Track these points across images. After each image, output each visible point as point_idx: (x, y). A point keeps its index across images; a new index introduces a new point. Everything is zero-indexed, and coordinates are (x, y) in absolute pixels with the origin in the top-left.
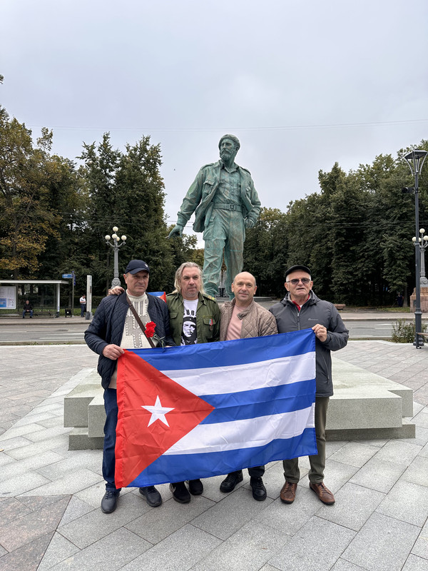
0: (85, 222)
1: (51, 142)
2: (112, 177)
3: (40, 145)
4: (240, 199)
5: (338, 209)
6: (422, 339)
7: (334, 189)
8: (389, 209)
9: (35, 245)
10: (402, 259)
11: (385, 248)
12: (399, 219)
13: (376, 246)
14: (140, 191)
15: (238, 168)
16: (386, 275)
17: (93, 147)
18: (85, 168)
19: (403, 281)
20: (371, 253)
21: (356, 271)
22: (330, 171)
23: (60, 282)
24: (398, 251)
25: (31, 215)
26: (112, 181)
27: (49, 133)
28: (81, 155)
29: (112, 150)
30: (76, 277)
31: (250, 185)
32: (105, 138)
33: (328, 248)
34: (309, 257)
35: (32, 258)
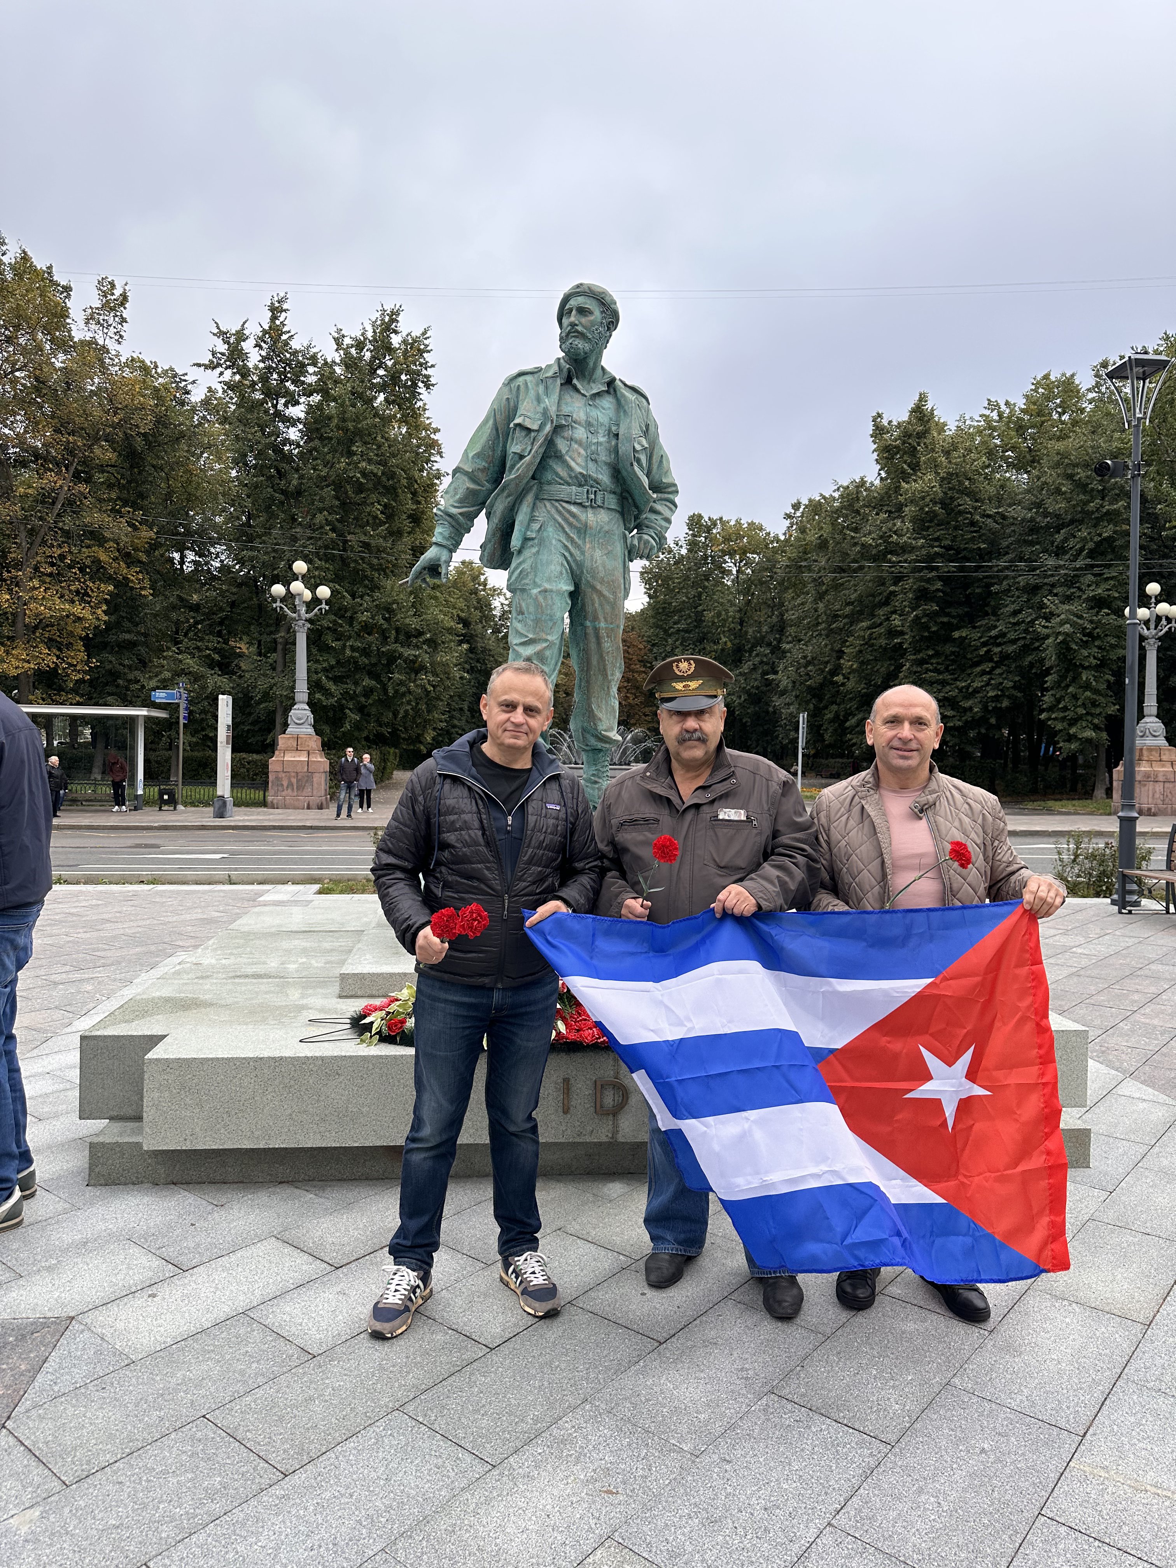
0: (219, 548)
1: (123, 320)
2: (292, 422)
3: (93, 327)
4: (618, 473)
5: (922, 524)
6: (1135, 887)
7: (915, 467)
8: (1063, 526)
9: (78, 609)
10: (1097, 668)
11: (1047, 637)
12: (1092, 554)
13: (1026, 631)
14: (370, 461)
15: (611, 382)
16: (1051, 709)
17: (241, 336)
18: (220, 394)
19: (1096, 728)
20: (1011, 649)
21: (969, 696)
22: (904, 417)
23: (143, 712)
24: (1085, 645)
25: (68, 522)
26: (293, 434)
27: (118, 292)
28: (206, 358)
29: (295, 344)
30: (190, 702)
31: (646, 432)
32: (276, 310)
33: (892, 633)
34: (839, 658)
35: (69, 646)
